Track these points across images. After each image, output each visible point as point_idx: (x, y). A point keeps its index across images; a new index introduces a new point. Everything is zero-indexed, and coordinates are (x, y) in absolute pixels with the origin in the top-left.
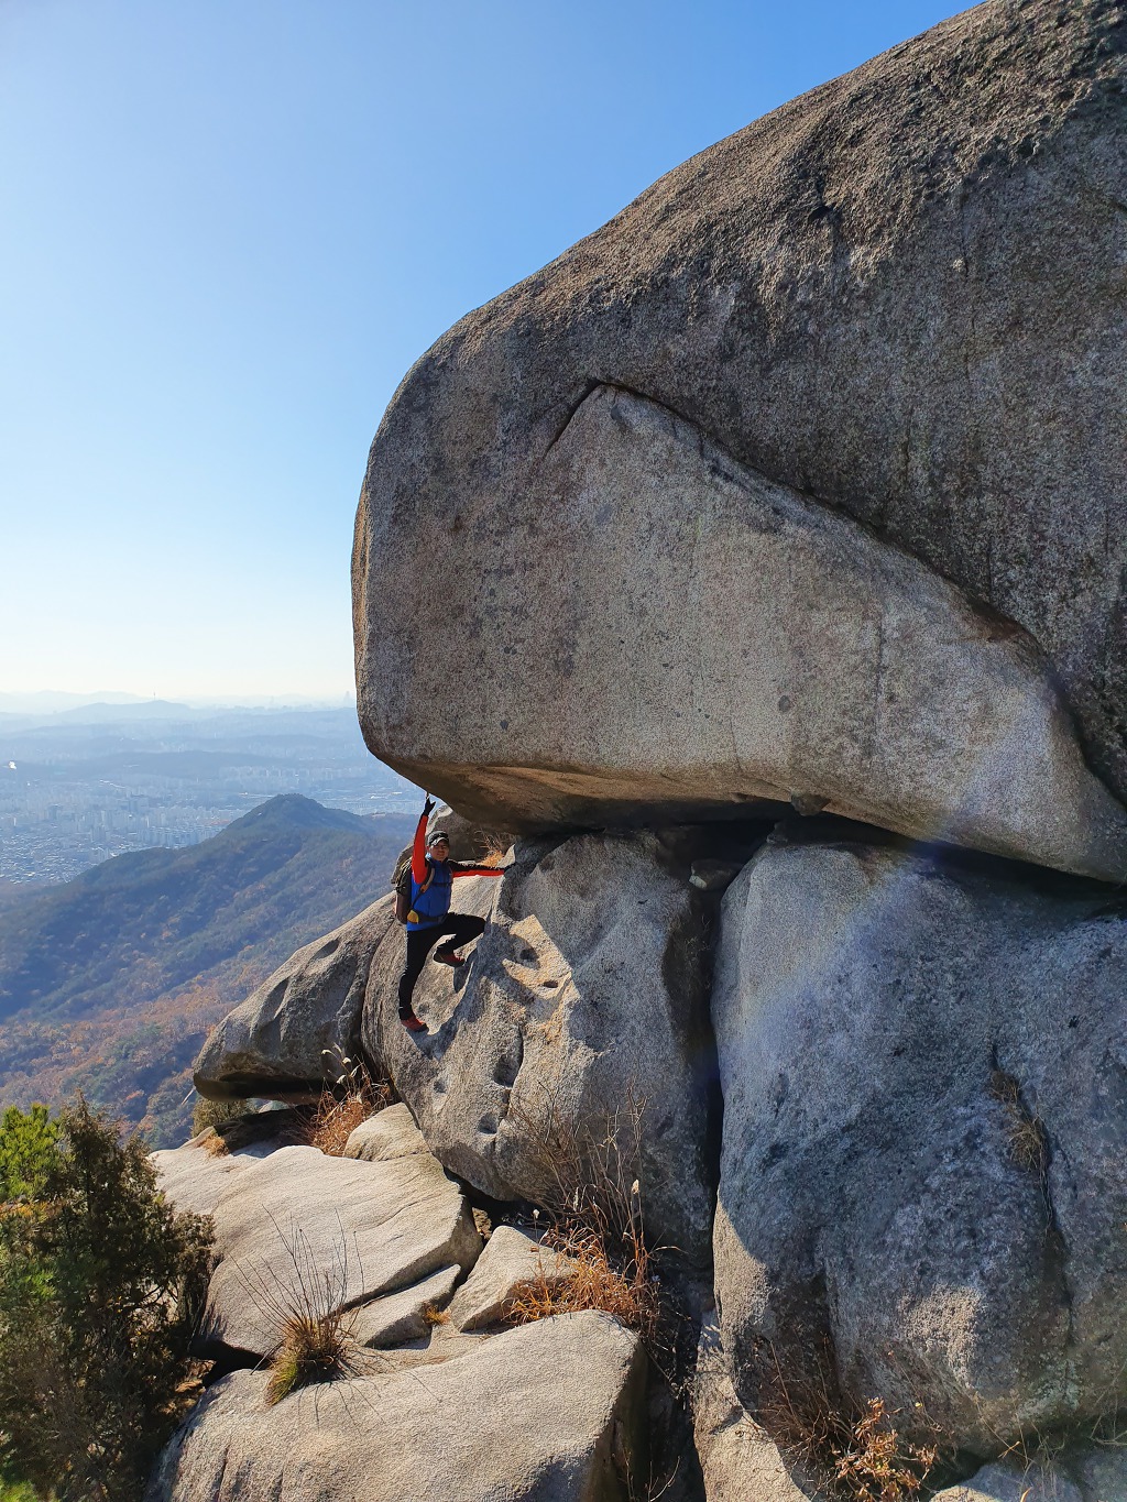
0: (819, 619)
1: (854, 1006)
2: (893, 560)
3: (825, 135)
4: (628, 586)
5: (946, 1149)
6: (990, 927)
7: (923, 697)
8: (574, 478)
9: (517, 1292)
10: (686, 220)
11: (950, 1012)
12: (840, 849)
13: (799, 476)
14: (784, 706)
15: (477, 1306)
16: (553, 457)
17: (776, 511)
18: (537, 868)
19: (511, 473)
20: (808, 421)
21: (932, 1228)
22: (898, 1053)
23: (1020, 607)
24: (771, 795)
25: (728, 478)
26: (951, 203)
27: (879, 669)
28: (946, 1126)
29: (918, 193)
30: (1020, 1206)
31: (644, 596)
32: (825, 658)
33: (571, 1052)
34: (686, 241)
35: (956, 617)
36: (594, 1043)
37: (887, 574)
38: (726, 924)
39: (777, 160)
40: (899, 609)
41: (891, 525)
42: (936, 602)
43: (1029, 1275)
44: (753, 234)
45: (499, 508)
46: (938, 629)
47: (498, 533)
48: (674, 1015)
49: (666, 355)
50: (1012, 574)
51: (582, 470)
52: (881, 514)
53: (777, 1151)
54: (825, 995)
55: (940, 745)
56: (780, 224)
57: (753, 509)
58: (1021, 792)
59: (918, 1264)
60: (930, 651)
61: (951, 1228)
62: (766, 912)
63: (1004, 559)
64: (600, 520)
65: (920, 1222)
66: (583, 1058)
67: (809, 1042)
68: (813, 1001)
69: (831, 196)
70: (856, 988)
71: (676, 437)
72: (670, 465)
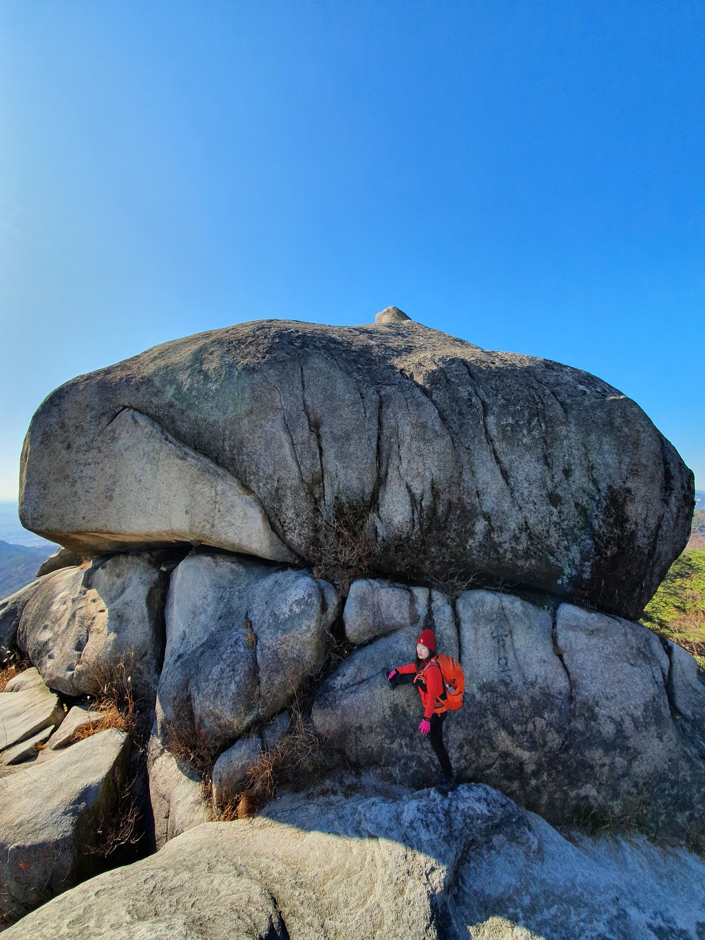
0: (198, 487)
1: (208, 605)
2: (220, 471)
3: (203, 349)
4: (135, 472)
5: (229, 646)
6: (249, 577)
7: (228, 511)
8: (117, 436)
9: (79, 729)
10: (161, 363)
11: (236, 603)
12: (207, 556)
13: (193, 444)
14: (187, 512)
15: (60, 739)
16: (109, 428)
17: (185, 454)
18: (100, 568)
19: (92, 431)
20: (195, 429)
21: (222, 671)
22: (220, 618)
23: (253, 486)
24: (184, 540)
25: (170, 442)
26: (235, 378)
27: (216, 502)
28: (230, 639)
29: (226, 373)
30: (247, 659)
31: (141, 476)
32: (200, 498)
33: (108, 635)
34: (159, 369)
35: (238, 488)
36: (117, 631)
37: (218, 474)
38: (171, 583)
39: (189, 352)
40: (222, 484)
41: (219, 461)
42: (232, 484)
43: (248, 679)
44: (181, 372)
45: (86, 443)
46: (232, 491)
47: (85, 451)
48: (150, 615)
49: (151, 402)
50: (251, 477)
51: (120, 434)
52: (216, 458)
53: (180, 656)
54: (199, 603)
55: (233, 525)
56: (189, 371)
57: (178, 452)
58: (254, 538)
59: (217, 683)
60: (230, 497)
61: (228, 669)
62: (183, 578)
63: (249, 473)
64: (126, 450)
65: (219, 670)
66: (113, 636)
67: (194, 618)
68: (196, 605)
69: (205, 367)
70: (209, 599)
71: (154, 427)
72: (151, 435)
